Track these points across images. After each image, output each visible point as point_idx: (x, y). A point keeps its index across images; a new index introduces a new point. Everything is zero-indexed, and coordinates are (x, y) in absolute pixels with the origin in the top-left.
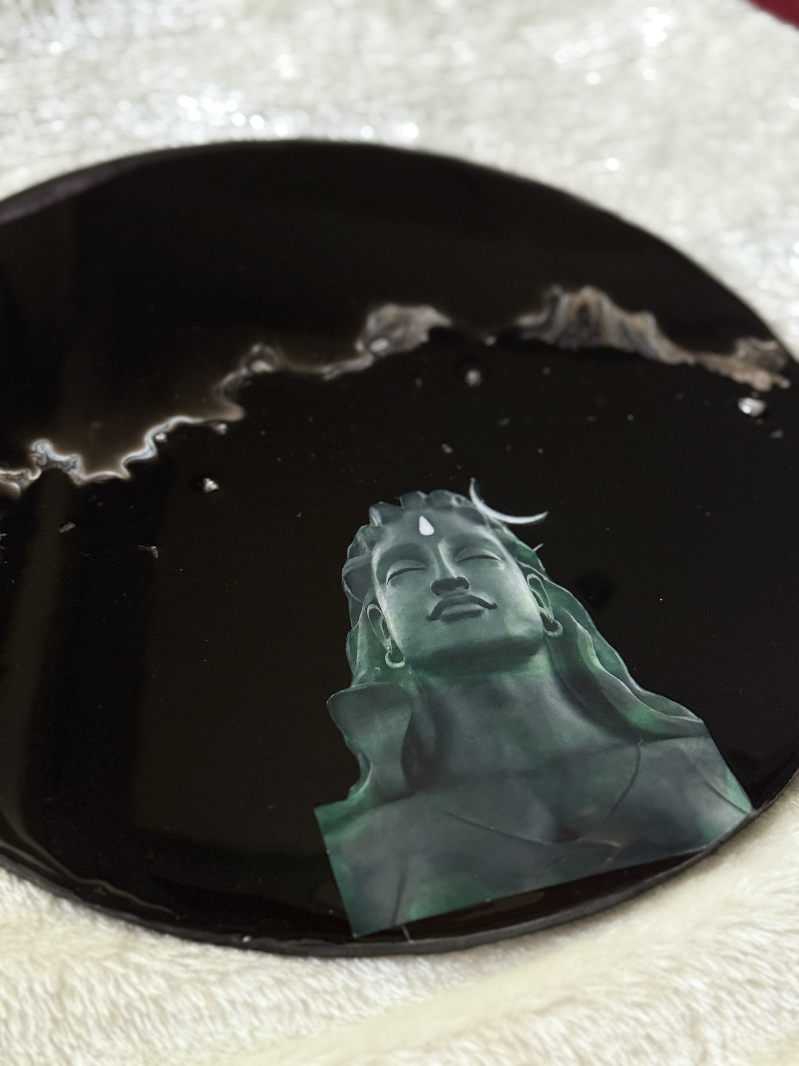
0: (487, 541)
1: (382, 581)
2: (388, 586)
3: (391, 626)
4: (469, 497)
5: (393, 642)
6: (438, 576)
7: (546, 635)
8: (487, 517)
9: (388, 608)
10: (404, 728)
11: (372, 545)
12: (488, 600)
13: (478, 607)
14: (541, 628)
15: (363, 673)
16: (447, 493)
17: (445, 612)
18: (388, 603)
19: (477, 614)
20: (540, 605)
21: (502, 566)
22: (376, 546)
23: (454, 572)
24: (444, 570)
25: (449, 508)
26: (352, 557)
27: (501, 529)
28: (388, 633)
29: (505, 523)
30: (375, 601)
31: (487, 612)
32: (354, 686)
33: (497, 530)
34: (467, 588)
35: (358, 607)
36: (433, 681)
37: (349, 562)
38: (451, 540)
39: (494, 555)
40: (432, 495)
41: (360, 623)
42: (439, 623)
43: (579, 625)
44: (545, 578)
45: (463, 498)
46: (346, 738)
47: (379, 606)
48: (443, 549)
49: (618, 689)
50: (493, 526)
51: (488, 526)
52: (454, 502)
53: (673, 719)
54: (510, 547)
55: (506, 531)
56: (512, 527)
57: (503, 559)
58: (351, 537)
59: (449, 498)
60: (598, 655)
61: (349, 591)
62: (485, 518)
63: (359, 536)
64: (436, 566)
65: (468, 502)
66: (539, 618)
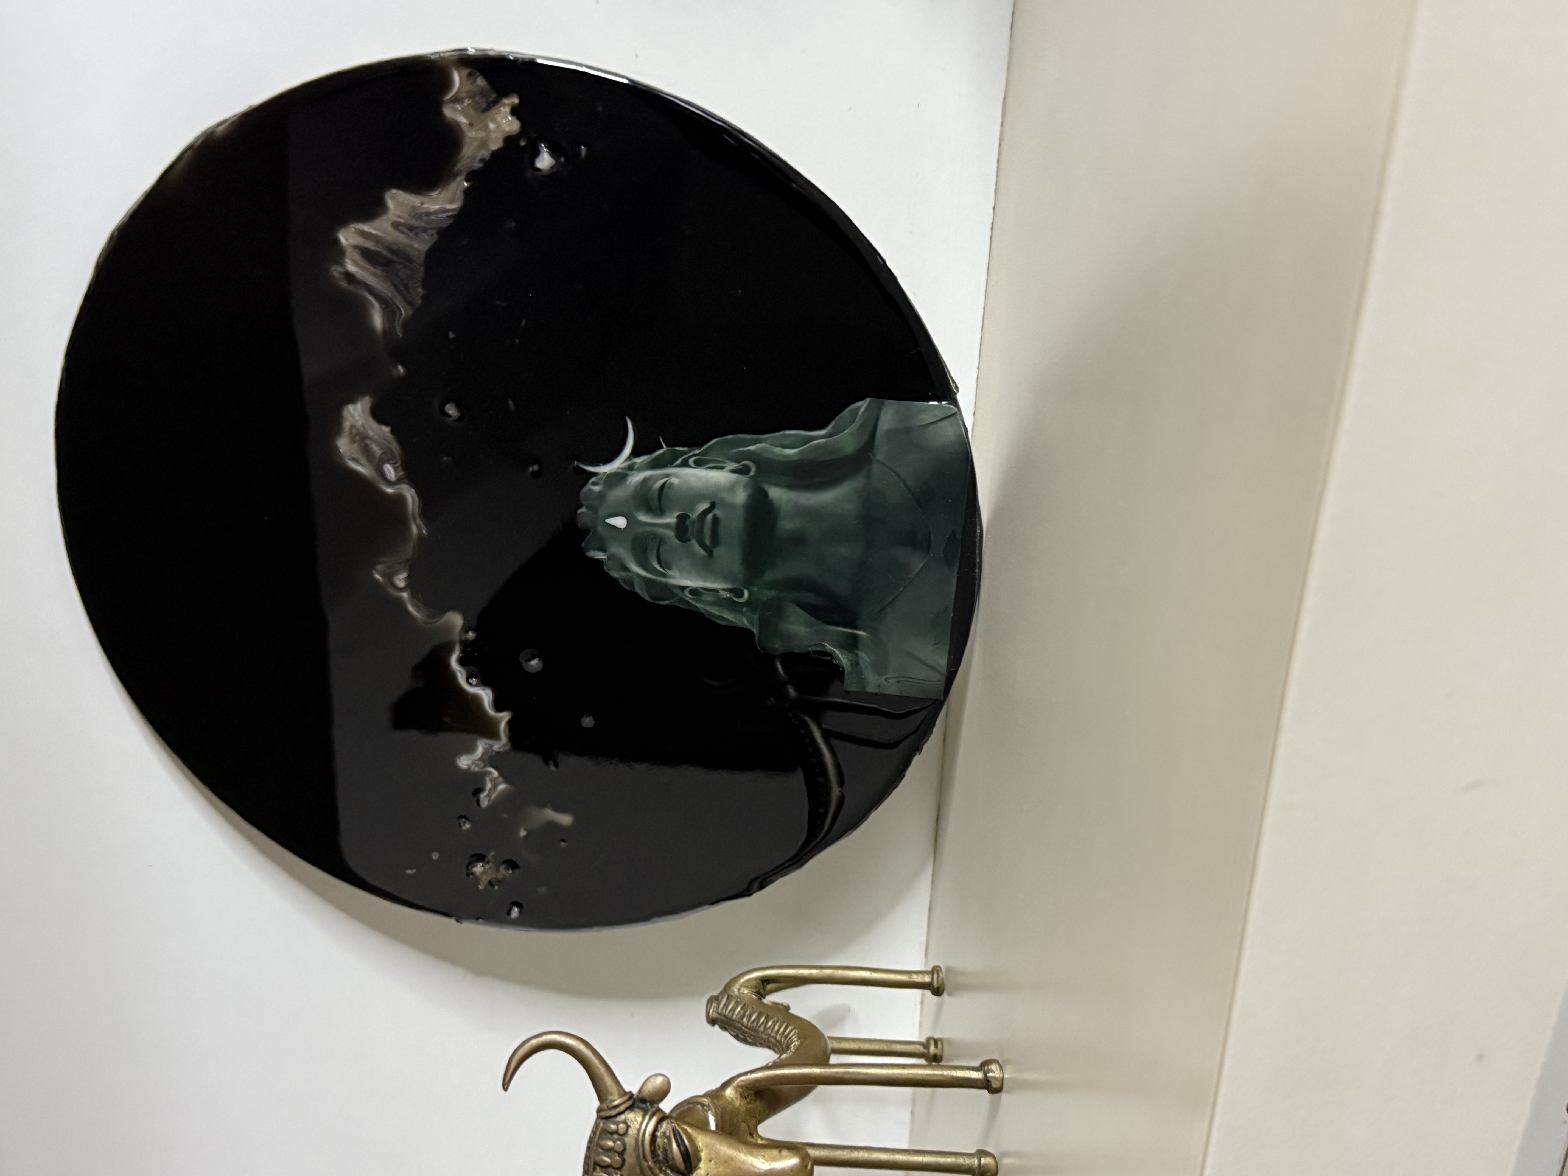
0: (645, 481)
1: (664, 575)
2: (670, 573)
3: (709, 585)
4: (595, 474)
5: (724, 590)
6: (671, 534)
7: (750, 477)
8: (618, 468)
9: (691, 580)
10: (802, 611)
11: (625, 569)
12: (704, 506)
13: (710, 516)
14: (744, 479)
15: (745, 621)
16: (585, 489)
17: (708, 542)
18: (686, 579)
19: (716, 520)
20: (722, 468)
21: (675, 481)
22: (628, 566)
23: (671, 519)
24: (667, 526)
25: (602, 495)
26: (634, 588)
27: (636, 463)
28: (715, 591)
29: (629, 458)
30: (683, 588)
31: (717, 512)
32: (755, 630)
33: (636, 467)
34: (689, 516)
35: (684, 601)
36: (769, 576)
37: (638, 590)
38: (638, 508)
39: (662, 481)
40: (584, 503)
41: (699, 605)
42: (716, 552)
43: (752, 448)
44: (697, 452)
45: (593, 479)
46: (796, 651)
47: (688, 587)
48: (643, 518)
49: (819, 447)
50: (631, 468)
51: (629, 472)
52: (596, 488)
53: (859, 421)
54: (655, 465)
55: (638, 460)
56: (635, 453)
57: (667, 476)
58: (615, 581)
59: (591, 490)
60: (784, 447)
61: (667, 602)
62: (619, 471)
63: (615, 574)
64: (661, 530)
65: (599, 477)
66: (734, 476)
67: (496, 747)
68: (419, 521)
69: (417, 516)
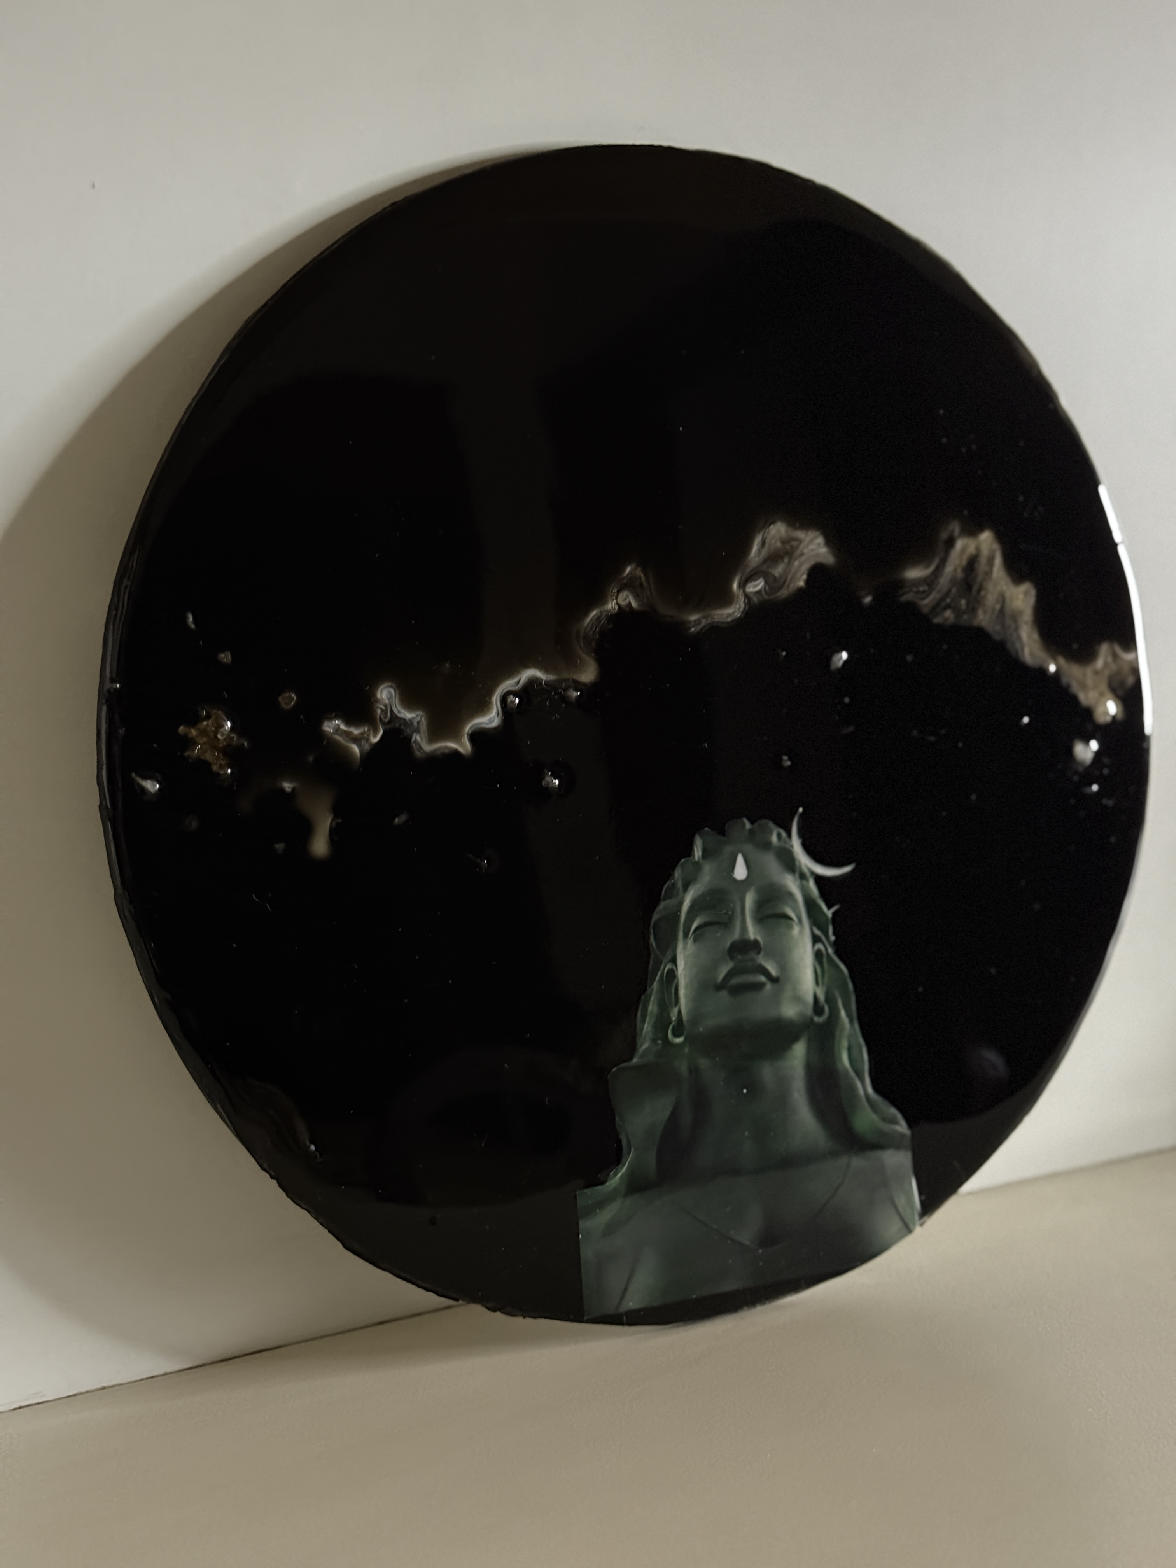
0: (791, 895)
1: (686, 935)
2: (690, 941)
3: (682, 992)
4: (789, 835)
5: (680, 1012)
6: (736, 935)
7: (812, 1019)
8: (800, 862)
9: (684, 969)
10: (667, 1114)
11: (686, 887)
12: (773, 972)
13: (763, 979)
14: (809, 1011)
15: (646, 1045)
16: (771, 825)
17: (733, 982)
18: (686, 964)
19: (759, 986)
20: (817, 983)
21: (796, 930)
22: (690, 888)
23: (753, 933)
24: (744, 928)
25: (767, 846)
26: (664, 900)
27: (808, 881)
28: (677, 1001)
29: (813, 873)
30: (674, 961)
31: (769, 986)
32: (635, 1060)
33: (804, 882)
34: (759, 953)
35: (658, 963)
36: (704, 1063)
37: (662, 905)
38: (759, 891)
39: (793, 915)
40: (756, 825)
41: (655, 985)
42: (724, 994)
43: (843, 1013)
44: (830, 951)
45: (784, 834)
46: (617, 1118)
47: (676, 966)
48: (750, 900)
49: (853, 1089)
50: (802, 877)
51: (797, 875)
52: (774, 839)
53: (887, 1127)
54: (810, 904)
55: (812, 884)
56: (820, 880)
57: (800, 920)
58: (669, 875)
59: (771, 833)
60: (849, 1050)
61: (654, 944)
62: (797, 863)
63: (678, 873)
64: (738, 923)
65: (787, 840)
66: (810, 999)
67: (416, 737)
68: (704, 622)
69: (710, 620)
